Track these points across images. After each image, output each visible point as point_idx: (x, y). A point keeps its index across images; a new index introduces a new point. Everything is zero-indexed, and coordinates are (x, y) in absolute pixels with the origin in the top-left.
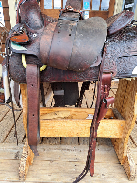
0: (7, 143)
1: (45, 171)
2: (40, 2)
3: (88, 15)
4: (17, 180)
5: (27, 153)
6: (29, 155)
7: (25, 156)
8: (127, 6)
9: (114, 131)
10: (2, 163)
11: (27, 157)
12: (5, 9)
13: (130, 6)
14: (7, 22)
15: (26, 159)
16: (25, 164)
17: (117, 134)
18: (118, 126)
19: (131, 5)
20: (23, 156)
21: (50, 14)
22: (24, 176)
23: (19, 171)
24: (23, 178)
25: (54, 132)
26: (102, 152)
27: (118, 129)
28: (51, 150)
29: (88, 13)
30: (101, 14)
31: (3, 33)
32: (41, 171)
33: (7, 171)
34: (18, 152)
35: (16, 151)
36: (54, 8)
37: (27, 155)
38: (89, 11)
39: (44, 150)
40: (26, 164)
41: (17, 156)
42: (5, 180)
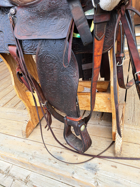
4: (22, 137)
6: (30, 119)
7: (27, 120)
9: (101, 105)
11: (28, 121)
15: (27, 123)
16: (26, 126)
17: (105, 108)
18: (104, 99)
20: (26, 120)
23: (22, 130)
24: (25, 136)
26: (101, 126)
27: (105, 103)
33: (19, 130)
40: (28, 126)
42: (16, 136)
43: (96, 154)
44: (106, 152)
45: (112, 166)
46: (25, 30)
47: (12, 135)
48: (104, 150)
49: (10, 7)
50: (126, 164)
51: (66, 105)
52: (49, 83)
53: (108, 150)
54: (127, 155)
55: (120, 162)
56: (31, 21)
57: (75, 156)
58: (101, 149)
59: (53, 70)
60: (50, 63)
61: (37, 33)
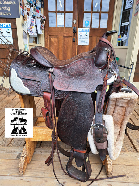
0: (11, 147)
1: (41, 169)
2: (45, 21)
3: (88, 31)
4: (17, 175)
5: (26, 154)
6: (27, 155)
8: (124, 24)
10: (6, 162)
12: (13, 29)
13: (125, 24)
14: (15, 40)
15: (25, 158)
16: (23, 162)
19: (127, 24)
20: (23, 156)
21: (54, 32)
22: (22, 172)
23: (19, 167)
24: (21, 174)
25: (48, 137)
28: (47, 153)
29: (88, 30)
30: (101, 31)
31: (12, 49)
32: (37, 169)
33: (10, 169)
34: (20, 154)
35: (18, 153)
36: (58, 26)
37: (26, 155)
38: (89, 28)
39: (41, 153)
40: (25, 163)
41: (19, 157)
42: (8, 175)
43: (94, 178)
44: (100, 175)
45: (108, 185)
46: (62, 84)
47: (4, 175)
48: (98, 174)
49: (50, 68)
50: (116, 181)
51: (76, 139)
52: (66, 120)
53: (101, 173)
54: (115, 174)
55: (113, 181)
56: (66, 79)
57: (77, 183)
58: (95, 173)
59: (73, 111)
60: (74, 106)
61: (72, 87)
